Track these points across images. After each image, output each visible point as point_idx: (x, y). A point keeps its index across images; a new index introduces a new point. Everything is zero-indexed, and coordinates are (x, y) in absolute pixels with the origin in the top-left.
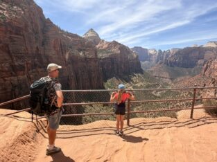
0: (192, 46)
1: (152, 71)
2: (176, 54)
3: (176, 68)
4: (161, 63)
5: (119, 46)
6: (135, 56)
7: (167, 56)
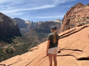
0: (49, 21)
1: (27, 35)
2: (41, 24)
3: (42, 33)
4: (33, 30)
5: (2, 16)
6: (15, 24)
7: (37, 25)
